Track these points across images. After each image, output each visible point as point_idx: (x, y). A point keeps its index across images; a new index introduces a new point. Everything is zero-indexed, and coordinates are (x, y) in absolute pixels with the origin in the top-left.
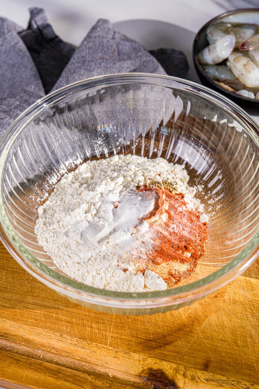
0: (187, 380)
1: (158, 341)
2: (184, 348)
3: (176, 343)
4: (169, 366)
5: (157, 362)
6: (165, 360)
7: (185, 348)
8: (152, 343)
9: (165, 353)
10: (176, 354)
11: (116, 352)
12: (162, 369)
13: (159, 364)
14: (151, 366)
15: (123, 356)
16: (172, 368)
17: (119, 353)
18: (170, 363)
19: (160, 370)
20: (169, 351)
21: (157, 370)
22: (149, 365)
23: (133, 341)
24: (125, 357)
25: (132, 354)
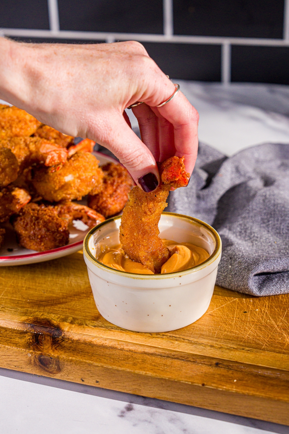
0: (73, 326)
1: (50, 302)
2: (76, 306)
3: (69, 304)
4: (57, 317)
5: (44, 314)
6: (54, 313)
7: (78, 307)
8: (43, 302)
9: (55, 309)
10: (67, 310)
11: (3, 307)
12: (49, 319)
13: (47, 316)
14: (37, 317)
15: (9, 310)
16: (60, 318)
17: (6, 308)
18: (58, 315)
19: (47, 319)
20: (60, 308)
21: (43, 319)
22: (35, 316)
23: (23, 301)
24: (11, 311)
25: (20, 309)
